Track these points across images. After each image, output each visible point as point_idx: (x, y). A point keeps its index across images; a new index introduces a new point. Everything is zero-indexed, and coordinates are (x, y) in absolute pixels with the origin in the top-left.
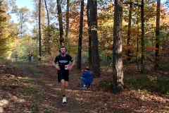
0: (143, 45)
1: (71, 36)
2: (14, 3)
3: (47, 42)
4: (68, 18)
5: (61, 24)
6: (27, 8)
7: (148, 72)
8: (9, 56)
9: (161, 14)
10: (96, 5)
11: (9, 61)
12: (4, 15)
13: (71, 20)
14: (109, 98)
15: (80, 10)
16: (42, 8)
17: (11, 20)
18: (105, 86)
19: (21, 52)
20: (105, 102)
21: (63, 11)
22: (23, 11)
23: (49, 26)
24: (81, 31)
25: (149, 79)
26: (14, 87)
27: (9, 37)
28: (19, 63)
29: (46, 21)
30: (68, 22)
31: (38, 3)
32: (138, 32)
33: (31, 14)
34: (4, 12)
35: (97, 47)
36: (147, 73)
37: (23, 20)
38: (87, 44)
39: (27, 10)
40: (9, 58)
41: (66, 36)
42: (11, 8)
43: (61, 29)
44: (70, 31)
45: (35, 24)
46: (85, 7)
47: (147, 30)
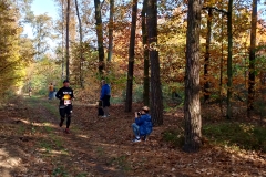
0: (230, 74)
1: (116, 59)
2: (28, 7)
3: (78, 69)
4: (110, 31)
5: (100, 40)
6: (49, 15)
7: (238, 118)
8: (19, 89)
9: (259, 26)
10: (156, 12)
11: (19, 97)
12: (13, 25)
13: (116, 34)
14: (178, 158)
15: (130, 20)
16: (71, 16)
17: (24, 33)
18: (171, 139)
19: (39, 84)
20: (172, 165)
21: (104, 20)
22: (41, 19)
23: (81, 43)
24: (132, 53)
25: (240, 129)
26: (27, 140)
27: (21, 59)
28: (34, 101)
29: (77, 36)
30: (111, 37)
31: (65, 7)
32: (222, 55)
33: (55, 25)
34: (13, 20)
35: (158, 77)
36: (236, 120)
37: (42, 33)
38: (142, 72)
39: (48, 19)
40: (19, 92)
41: (108, 59)
42: (24, 15)
43: (101, 49)
44: (115, 51)
45: (60, 41)
46: (139, 15)
47: (236, 51)
